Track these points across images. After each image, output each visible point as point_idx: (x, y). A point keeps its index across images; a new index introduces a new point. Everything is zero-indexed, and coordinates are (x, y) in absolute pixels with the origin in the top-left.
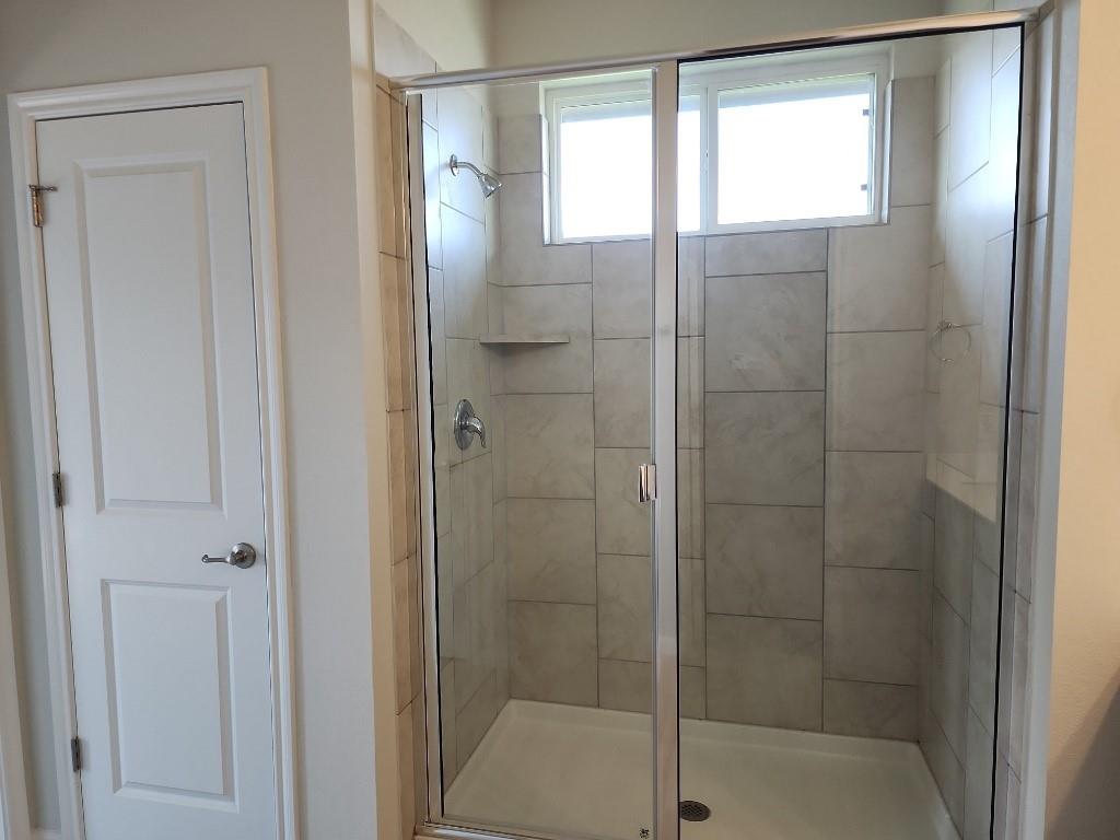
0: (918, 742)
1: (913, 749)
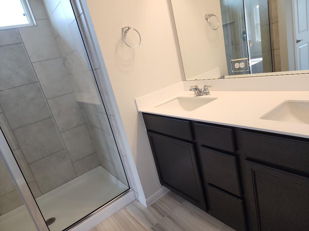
0: (100, 165)
1: (100, 167)
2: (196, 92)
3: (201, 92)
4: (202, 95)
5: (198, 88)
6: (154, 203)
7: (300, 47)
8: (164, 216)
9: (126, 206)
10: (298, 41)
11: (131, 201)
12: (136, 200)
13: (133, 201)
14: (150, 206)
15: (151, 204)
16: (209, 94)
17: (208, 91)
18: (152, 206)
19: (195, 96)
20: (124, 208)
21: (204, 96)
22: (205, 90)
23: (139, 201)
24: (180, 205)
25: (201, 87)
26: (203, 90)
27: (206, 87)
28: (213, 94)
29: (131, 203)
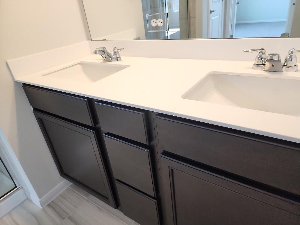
2: (104, 56)
3: (109, 56)
4: (112, 61)
5: (106, 51)
6: (52, 201)
7: (213, 18)
8: (64, 219)
9: (11, 210)
10: (212, 12)
11: (20, 202)
12: (28, 199)
13: (23, 202)
14: (47, 206)
15: (48, 203)
16: (120, 60)
17: (119, 55)
18: (49, 205)
19: (103, 62)
20: (9, 213)
21: (114, 63)
22: (115, 53)
23: (31, 201)
24: (87, 200)
25: (110, 50)
26: (112, 54)
27: (116, 50)
28: (125, 60)
29: (20, 205)
